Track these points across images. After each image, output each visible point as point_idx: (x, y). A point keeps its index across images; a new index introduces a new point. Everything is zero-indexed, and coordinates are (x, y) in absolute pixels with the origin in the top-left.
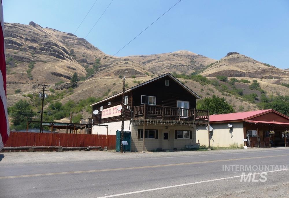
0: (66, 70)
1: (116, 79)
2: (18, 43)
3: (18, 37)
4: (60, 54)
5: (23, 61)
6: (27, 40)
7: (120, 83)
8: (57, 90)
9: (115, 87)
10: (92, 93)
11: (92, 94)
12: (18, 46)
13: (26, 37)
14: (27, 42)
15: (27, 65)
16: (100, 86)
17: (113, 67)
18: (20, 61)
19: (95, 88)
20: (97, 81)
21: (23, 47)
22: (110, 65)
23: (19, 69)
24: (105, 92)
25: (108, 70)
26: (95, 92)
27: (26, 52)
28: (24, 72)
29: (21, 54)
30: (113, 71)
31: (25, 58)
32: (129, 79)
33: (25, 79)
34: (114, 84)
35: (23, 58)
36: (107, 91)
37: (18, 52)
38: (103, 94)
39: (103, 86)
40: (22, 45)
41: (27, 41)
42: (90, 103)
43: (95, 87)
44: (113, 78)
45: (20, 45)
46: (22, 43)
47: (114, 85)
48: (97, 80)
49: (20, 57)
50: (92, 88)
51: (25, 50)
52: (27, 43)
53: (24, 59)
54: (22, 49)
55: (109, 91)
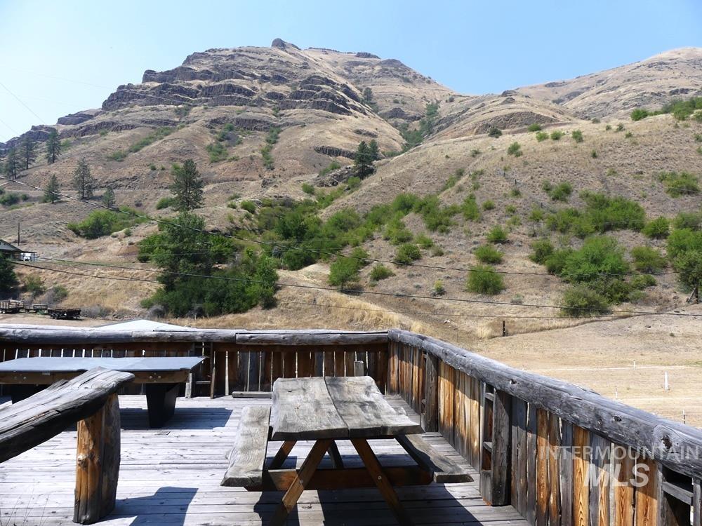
0: (351, 138)
1: (480, 141)
2: (245, 89)
3: (245, 77)
4: (338, 101)
5: (255, 129)
6: (264, 79)
7: (493, 149)
8: (322, 186)
9: (478, 160)
10: (410, 185)
11: (408, 188)
12: (245, 95)
13: (263, 73)
14: (265, 84)
15: (263, 136)
16: (432, 163)
17: (472, 116)
18: (248, 129)
19: (418, 171)
20: (426, 152)
21: (255, 97)
22: (464, 112)
23: (245, 148)
24: (447, 179)
25: (458, 125)
26: (418, 181)
27: (263, 108)
28: (256, 154)
29: (252, 113)
30: (471, 125)
31: (260, 122)
32: (520, 135)
33: (257, 169)
34: (476, 153)
35: (255, 121)
36: (454, 175)
37: (246, 109)
38: (441, 185)
39: (441, 162)
40: (253, 94)
41: (265, 82)
42: (401, 212)
43: (419, 168)
44: (470, 140)
45: (250, 94)
46: (254, 88)
47: (473, 156)
48: (425, 148)
49: (250, 120)
50: (409, 171)
51: (260, 102)
52: (263, 88)
53: (258, 124)
54: (254, 101)
55: (460, 174)
